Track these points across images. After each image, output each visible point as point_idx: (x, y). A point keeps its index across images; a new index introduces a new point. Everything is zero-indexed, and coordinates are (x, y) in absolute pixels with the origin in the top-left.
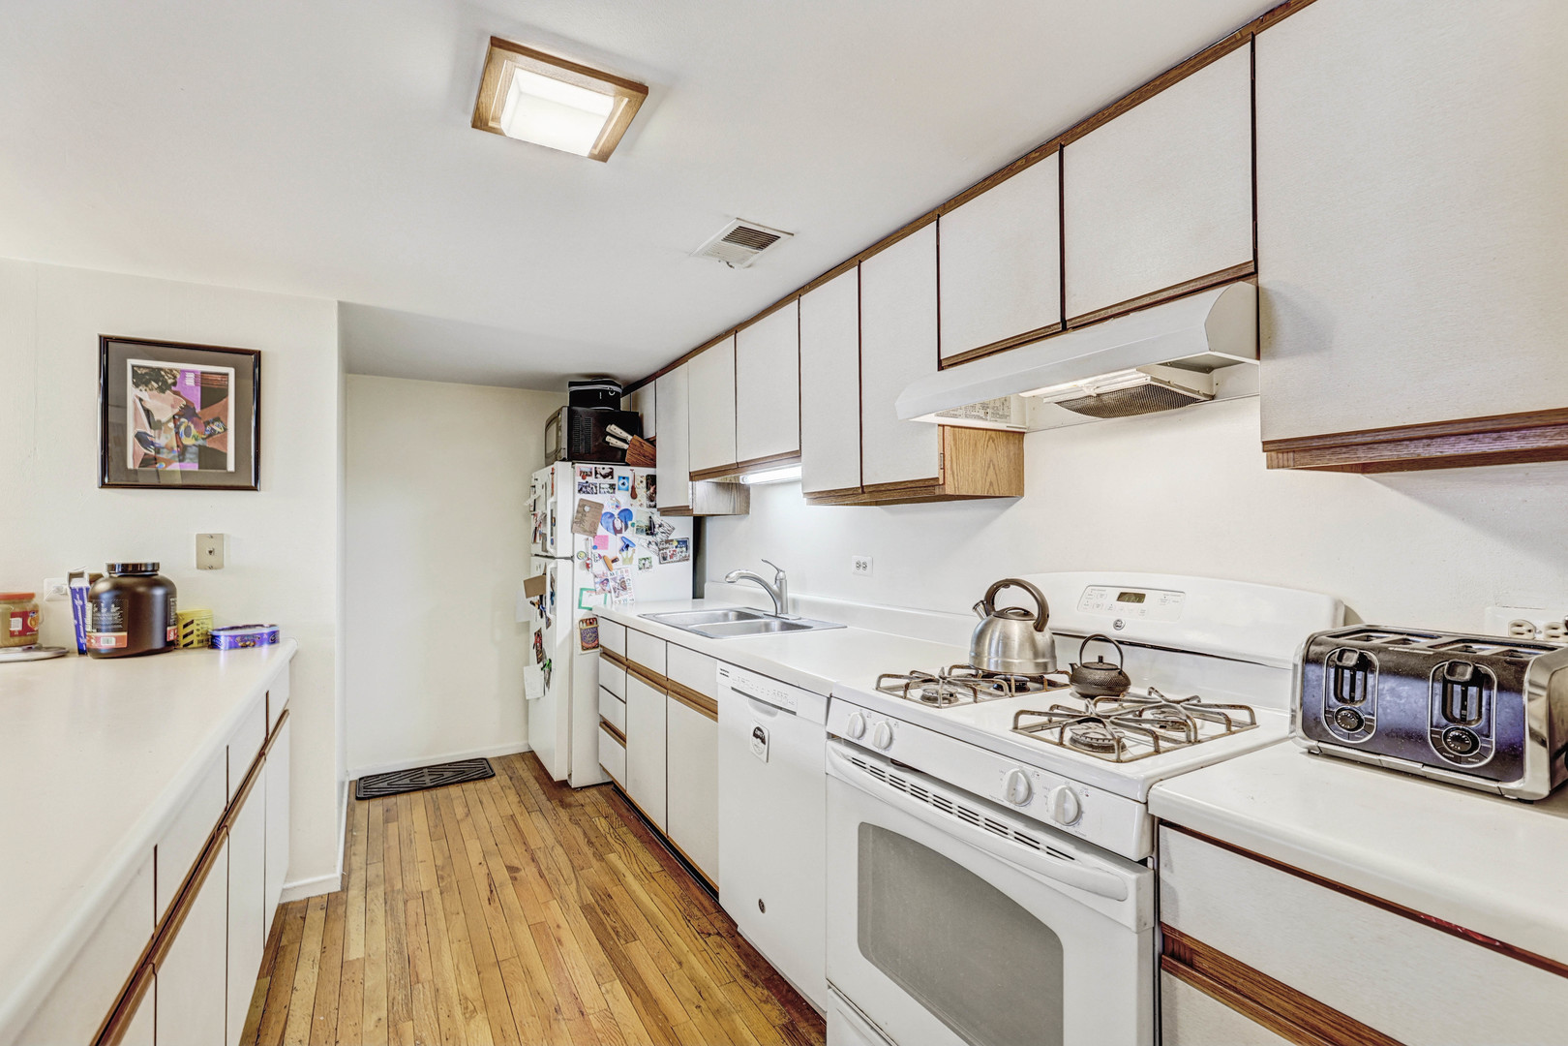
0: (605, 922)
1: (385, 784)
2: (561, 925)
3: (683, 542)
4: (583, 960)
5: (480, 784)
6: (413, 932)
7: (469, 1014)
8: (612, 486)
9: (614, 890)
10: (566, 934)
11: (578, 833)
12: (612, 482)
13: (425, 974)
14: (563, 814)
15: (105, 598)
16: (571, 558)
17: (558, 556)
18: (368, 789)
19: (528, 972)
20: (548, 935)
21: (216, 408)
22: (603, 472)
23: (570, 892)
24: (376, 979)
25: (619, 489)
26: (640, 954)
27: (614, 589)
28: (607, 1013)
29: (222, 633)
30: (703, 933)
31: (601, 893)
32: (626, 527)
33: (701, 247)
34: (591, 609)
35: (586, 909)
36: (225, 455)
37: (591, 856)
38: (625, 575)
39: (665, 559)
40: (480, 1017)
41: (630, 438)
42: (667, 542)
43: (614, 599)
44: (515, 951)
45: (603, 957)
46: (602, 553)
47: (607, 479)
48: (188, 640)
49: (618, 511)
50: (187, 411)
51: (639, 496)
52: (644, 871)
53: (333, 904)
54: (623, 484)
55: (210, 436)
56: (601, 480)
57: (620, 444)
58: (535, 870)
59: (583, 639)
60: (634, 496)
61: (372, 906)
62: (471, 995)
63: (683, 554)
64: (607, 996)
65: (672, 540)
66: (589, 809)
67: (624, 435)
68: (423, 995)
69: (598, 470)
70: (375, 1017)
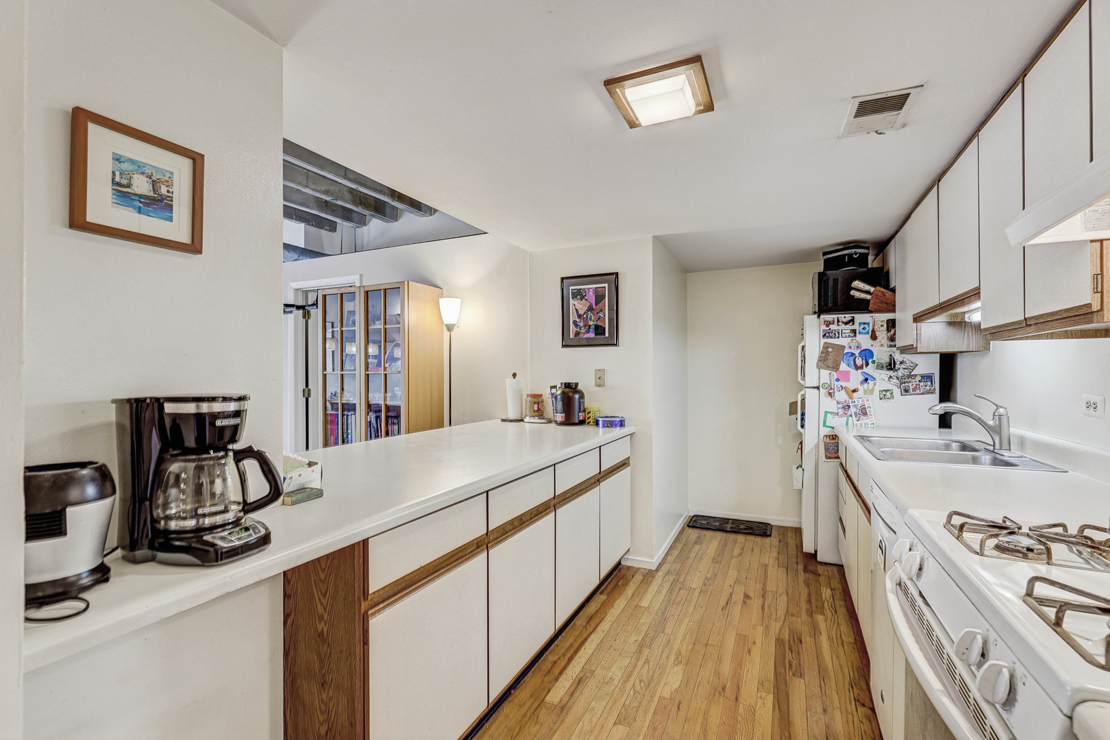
0: (787, 656)
1: (705, 522)
2: (757, 643)
3: (929, 378)
4: (757, 671)
5: (758, 539)
6: (675, 606)
7: (677, 662)
8: (854, 331)
9: (807, 640)
10: (756, 651)
11: (804, 592)
12: (853, 327)
13: (668, 630)
14: (802, 576)
15: (559, 397)
16: (818, 388)
17: (806, 386)
18: (697, 523)
19: (720, 659)
20: (744, 644)
21: (600, 305)
22: (845, 320)
23: (775, 626)
24: (646, 620)
25: (860, 333)
26: (799, 690)
27: (855, 413)
28: (753, 710)
29: (600, 419)
30: (859, 701)
31: (795, 637)
32: (867, 364)
33: (842, 129)
34: (833, 428)
35: (779, 642)
36: (604, 328)
37: (804, 610)
38: (866, 403)
39: (906, 391)
40: (681, 667)
41: (872, 289)
42: (910, 376)
43: (855, 422)
44: (720, 643)
45: (771, 676)
46: (844, 384)
47: (848, 326)
48: (589, 420)
49: (859, 351)
50: (590, 309)
51: (879, 338)
52: (838, 636)
53: (649, 575)
54: (864, 329)
55: (599, 319)
56: (843, 326)
57: (863, 296)
58: (760, 603)
59: (827, 449)
60: (874, 337)
61: (664, 585)
62: (683, 653)
63: (928, 388)
64: (759, 700)
65: (916, 375)
66: (822, 579)
67: (867, 287)
68: (661, 641)
69: (840, 319)
70: (635, 638)
